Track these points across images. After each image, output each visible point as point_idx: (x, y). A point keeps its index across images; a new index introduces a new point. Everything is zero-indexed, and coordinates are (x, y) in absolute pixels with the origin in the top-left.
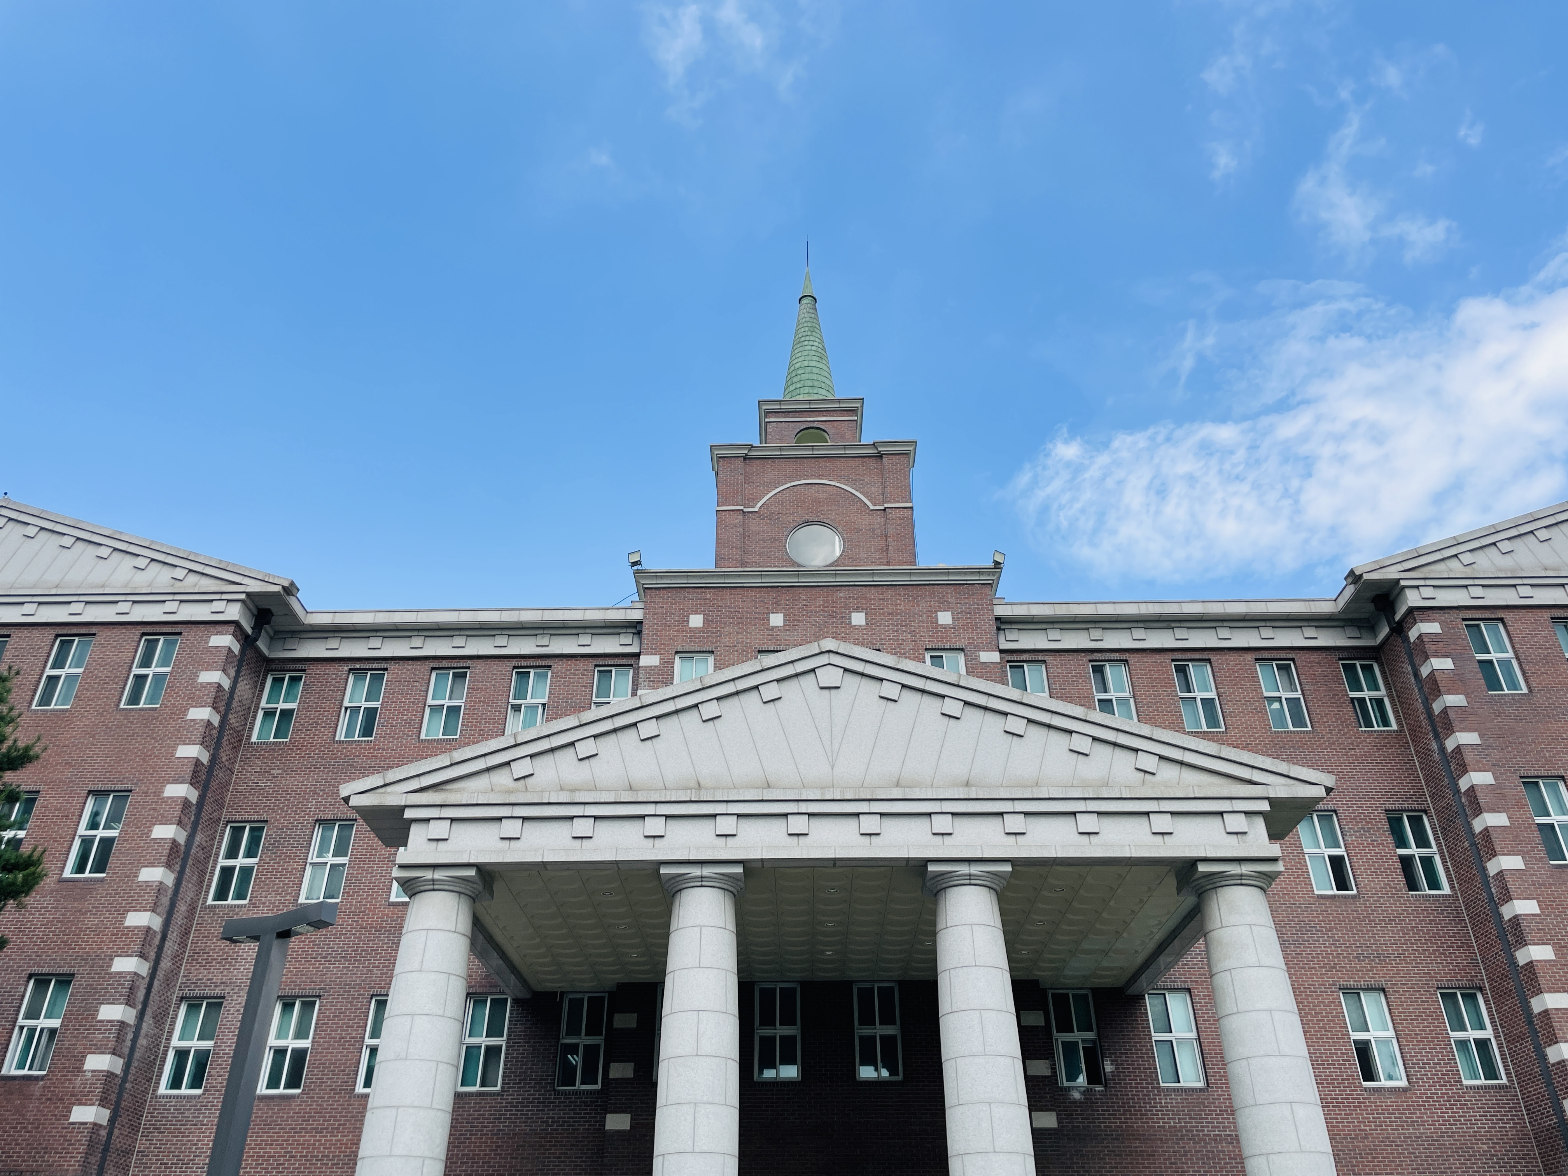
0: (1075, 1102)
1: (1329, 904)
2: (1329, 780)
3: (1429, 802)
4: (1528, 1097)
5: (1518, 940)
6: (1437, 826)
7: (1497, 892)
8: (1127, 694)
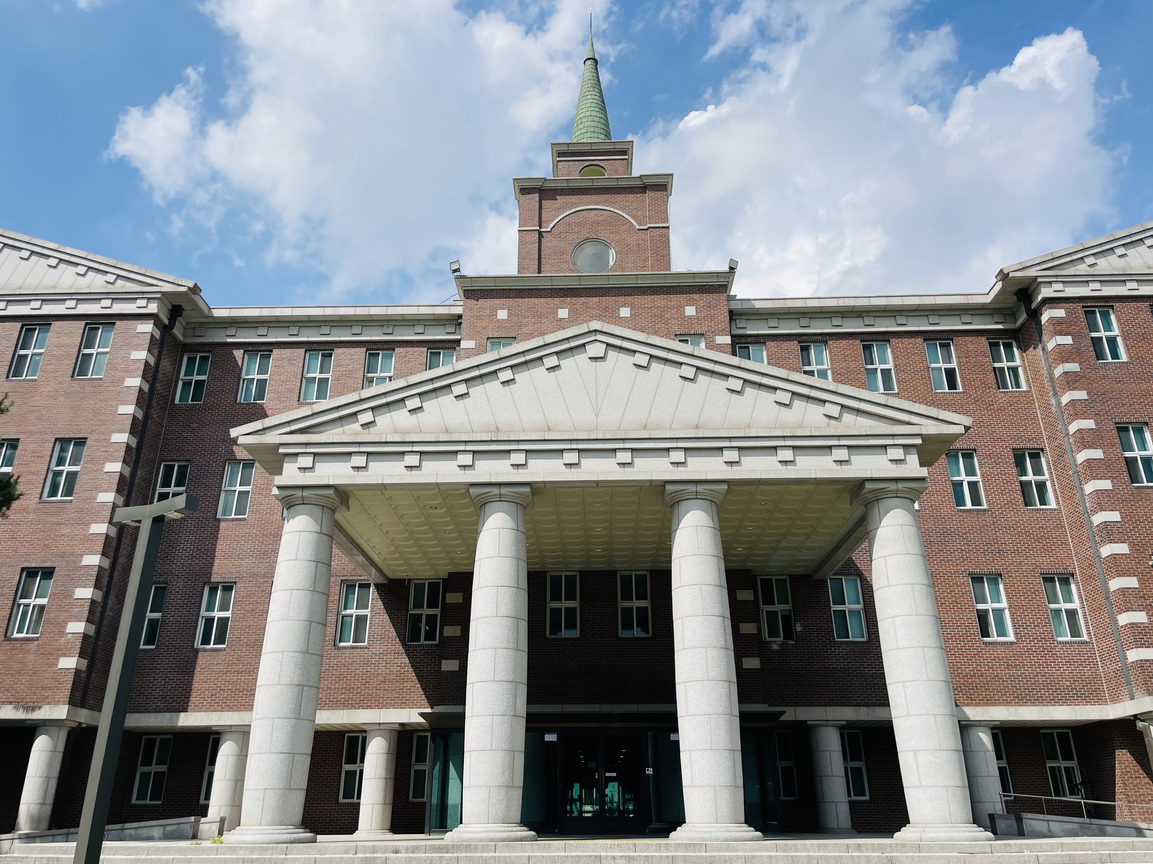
0: (774, 651)
1: (966, 516)
2: (967, 421)
3: (1046, 443)
4: (1102, 649)
5: (1103, 540)
6: (1050, 460)
7: (1090, 506)
8: (825, 367)
